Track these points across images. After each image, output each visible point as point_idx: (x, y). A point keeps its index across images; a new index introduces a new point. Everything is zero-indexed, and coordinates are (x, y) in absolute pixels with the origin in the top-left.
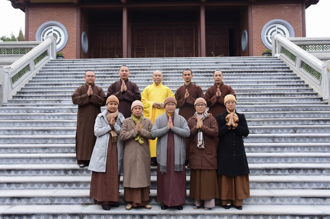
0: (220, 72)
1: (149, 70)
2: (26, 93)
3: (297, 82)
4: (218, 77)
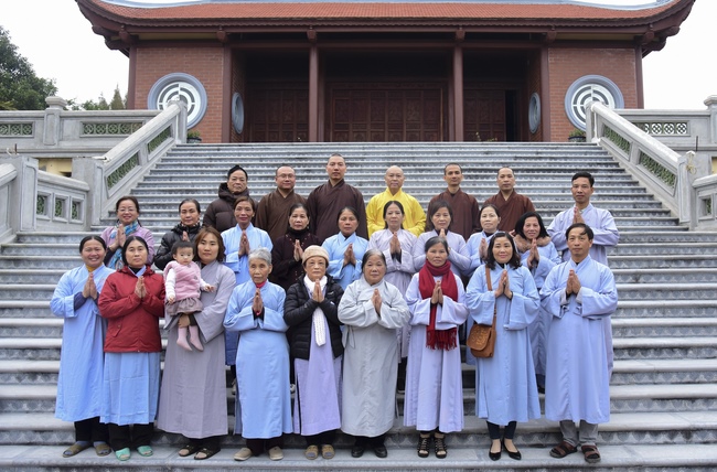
0: (509, 170)
3: (633, 190)
4: (506, 179)
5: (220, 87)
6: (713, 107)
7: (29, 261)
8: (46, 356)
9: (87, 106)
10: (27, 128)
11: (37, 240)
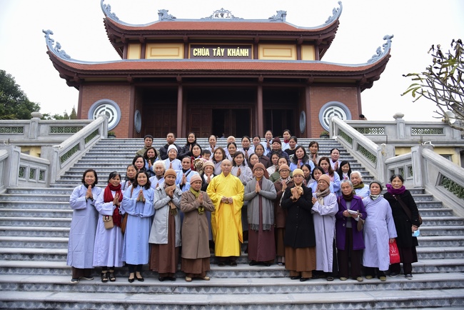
2: (75, 173)
3: (354, 165)
5: (128, 107)
6: (398, 119)
7: (12, 204)
8: (15, 258)
9: (55, 117)
10: (20, 129)
11: (18, 192)
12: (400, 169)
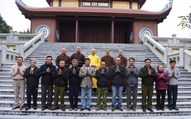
0: (121, 50)
1: (88, 48)
2: (31, 58)
3: (154, 56)
4: (121, 53)
5: (53, 29)
6: (174, 36)
7: (4, 71)
8: (8, 93)
9: (20, 33)
10: (5, 38)
11: (6, 65)
12: (174, 58)
